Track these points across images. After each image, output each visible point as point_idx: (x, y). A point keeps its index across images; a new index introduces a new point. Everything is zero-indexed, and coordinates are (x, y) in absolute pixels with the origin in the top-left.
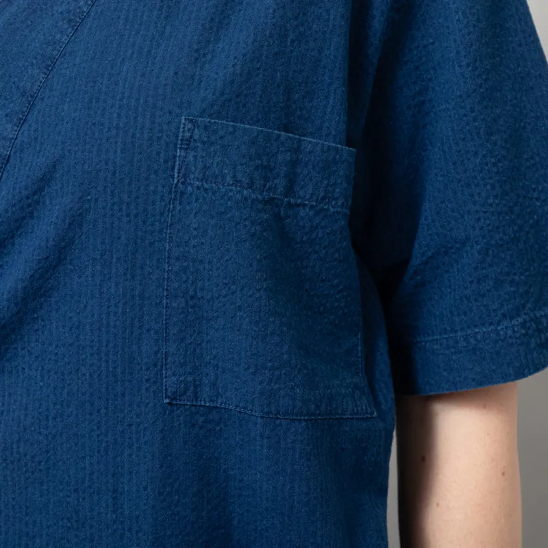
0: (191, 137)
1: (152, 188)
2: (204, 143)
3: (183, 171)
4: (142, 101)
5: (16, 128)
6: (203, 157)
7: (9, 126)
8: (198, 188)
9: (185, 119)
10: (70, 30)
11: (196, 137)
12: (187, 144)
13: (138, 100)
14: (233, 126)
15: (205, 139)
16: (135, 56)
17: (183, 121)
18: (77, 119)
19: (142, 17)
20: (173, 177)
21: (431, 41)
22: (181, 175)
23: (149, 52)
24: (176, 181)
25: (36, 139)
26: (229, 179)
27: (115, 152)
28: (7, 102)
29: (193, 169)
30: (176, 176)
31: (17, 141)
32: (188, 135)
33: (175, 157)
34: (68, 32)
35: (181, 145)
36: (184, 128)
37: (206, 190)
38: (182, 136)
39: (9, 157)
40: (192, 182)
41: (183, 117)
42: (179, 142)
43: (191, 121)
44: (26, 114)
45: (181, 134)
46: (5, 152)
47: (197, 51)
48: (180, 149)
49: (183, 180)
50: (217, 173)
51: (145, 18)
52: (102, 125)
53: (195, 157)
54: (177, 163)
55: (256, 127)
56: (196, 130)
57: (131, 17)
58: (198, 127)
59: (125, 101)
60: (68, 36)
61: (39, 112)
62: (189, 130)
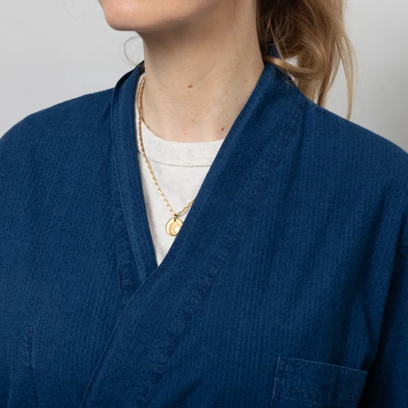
0: (283, 370)
1: (258, 400)
2: (291, 373)
3: (278, 390)
4: (254, 347)
5: (166, 357)
6: (290, 382)
7: (162, 355)
8: (287, 401)
9: (281, 359)
10: (200, 296)
11: (287, 370)
12: (281, 374)
13: (251, 346)
14: (308, 363)
15: (292, 371)
16: (246, 316)
17: (279, 360)
18: (212, 356)
19: (247, 291)
20: (272, 393)
21: (404, 299)
22: (277, 393)
23: (255, 314)
24: (273, 396)
25: (181, 365)
26: (305, 396)
27: (237, 378)
28: (160, 339)
29: (284, 389)
30: (274, 393)
31: (167, 365)
32: (282, 368)
33: (273, 382)
34: (199, 298)
35: (278, 374)
36: (280, 364)
37: (291, 402)
38: (279, 369)
39: (162, 374)
40: (283, 397)
41: (279, 358)
42: (277, 373)
43: (283, 360)
44: (173, 348)
45: (277, 368)
46: (159, 372)
47: (284, 314)
48: (277, 377)
49: (277, 396)
50: (298, 391)
51: (249, 292)
52: (229, 361)
53: (286, 382)
54: (275, 386)
55: (320, 363)
56: (287, 365)
57: (240, 290)
58: (288, 363)
59: (243, 347)
60: (199, 300)
61: (182, 348)
62: (283, 365)
